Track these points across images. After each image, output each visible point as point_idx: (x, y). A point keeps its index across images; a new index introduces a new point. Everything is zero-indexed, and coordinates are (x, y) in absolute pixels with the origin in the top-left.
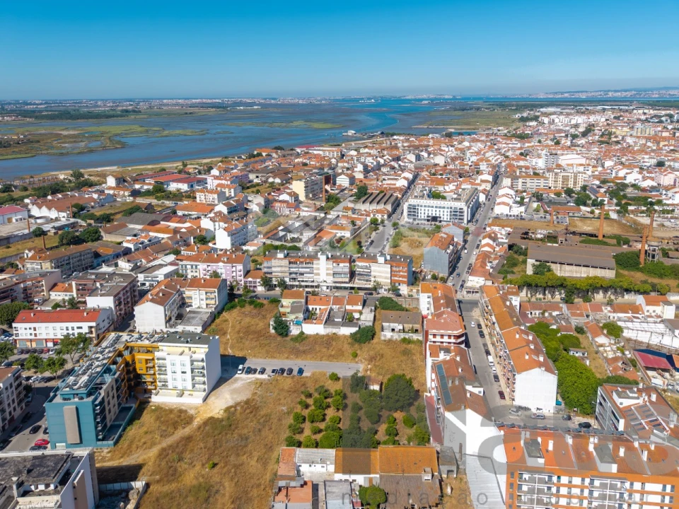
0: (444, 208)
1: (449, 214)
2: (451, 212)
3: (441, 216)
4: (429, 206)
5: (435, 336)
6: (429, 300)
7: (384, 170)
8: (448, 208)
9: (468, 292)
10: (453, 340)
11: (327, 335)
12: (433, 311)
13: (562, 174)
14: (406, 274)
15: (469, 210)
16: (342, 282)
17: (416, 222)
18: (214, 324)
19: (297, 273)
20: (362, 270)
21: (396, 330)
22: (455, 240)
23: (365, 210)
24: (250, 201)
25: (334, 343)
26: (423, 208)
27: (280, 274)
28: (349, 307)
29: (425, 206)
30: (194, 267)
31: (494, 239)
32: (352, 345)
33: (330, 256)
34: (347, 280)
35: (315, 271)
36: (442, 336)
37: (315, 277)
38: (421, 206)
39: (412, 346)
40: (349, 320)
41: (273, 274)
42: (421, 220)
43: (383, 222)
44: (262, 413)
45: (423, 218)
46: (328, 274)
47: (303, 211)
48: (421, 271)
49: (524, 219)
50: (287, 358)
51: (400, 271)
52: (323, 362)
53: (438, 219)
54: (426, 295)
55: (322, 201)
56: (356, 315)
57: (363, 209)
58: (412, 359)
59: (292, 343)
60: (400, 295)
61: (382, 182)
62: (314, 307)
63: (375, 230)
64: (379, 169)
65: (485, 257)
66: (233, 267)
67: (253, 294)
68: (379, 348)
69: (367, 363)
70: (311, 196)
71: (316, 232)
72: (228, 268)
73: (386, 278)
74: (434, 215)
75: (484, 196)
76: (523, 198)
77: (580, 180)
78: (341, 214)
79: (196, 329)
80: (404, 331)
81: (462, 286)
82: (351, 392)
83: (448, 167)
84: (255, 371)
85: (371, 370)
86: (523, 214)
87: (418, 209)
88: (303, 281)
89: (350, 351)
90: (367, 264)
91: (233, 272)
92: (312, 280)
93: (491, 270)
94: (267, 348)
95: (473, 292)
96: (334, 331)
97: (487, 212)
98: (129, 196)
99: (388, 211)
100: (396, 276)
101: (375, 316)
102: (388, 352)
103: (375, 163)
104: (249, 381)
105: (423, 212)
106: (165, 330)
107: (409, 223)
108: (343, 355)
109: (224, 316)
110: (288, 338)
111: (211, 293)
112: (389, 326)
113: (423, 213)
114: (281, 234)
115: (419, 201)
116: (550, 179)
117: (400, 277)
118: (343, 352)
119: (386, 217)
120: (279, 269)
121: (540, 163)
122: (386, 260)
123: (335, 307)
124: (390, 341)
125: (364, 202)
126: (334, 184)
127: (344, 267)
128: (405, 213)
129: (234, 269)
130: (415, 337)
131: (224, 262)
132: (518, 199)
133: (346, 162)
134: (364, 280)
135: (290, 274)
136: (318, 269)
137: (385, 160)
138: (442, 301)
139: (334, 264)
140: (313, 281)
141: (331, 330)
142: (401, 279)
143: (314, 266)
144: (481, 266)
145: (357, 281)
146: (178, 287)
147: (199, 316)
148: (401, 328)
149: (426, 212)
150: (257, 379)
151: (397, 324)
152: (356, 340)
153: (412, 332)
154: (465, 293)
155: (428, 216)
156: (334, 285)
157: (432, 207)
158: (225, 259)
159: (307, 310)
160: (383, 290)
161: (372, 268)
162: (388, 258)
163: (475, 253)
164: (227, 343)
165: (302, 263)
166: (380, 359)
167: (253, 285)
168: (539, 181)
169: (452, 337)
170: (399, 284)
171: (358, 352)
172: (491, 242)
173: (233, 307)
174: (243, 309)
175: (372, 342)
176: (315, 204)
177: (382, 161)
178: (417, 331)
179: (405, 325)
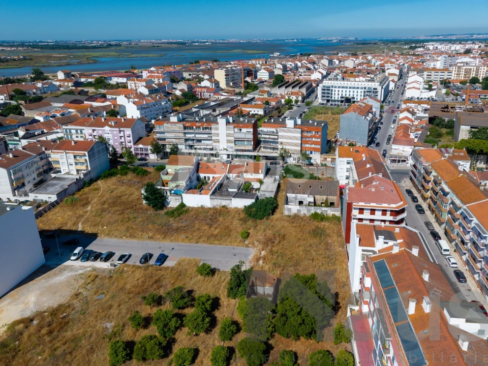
0: (358, 88)
1: (363, 94)
2: (364, 92)
3: (355, 96)
4: (343, 87)
5: (361, 211)
6: (348, 166)
7: (301, 70)
8: (362, 88)
9: (394, 161)
10: (389, 217)
11: (214, 209)
12: (356, 178)
13: (464, 68)
14: (319, 140)
15: (383, 90)
16: (245, 151)
17: (329, 104)
18: (81, 193)
19: (193, 140)
20: (268, 136)
21: (304, 203)
22: (374, 110)
23: (281, 94)
24: (175, 89)
25: (221, 219)
26: (337, 89)
27: (174, 141)
28: (248, 176)
29: (339, 87)
30: (79, 131)
31: (413, 113)
32: (244, 221)
33: (231, 121)
34: (251, 148)
35: (213, 138)
36: (373, 211)
37: (214, 144)
38: (336, 87)
39: (325, 224)
40: (246, 190)
41: (167, 140)
42: (335, 101)
43: (297, 102)
44: (69, 334)
45: (336, 99)
46: (228, 141)
47: (222, 95)
48: (336, 141)
49: (436, 101)
50: (151, 238)
51: (312, 137)
52: (199, 244)
53: (352, 100)
54: (345, 160)
55: (241, 88)
56: (256, 185)
57: (279, 93)
58: (327, 244)
59: (165, 217)
60: (312, 164)
61: (298, 76)
62: (207, 175)
63: (289, 109)
64: (297, 70)
65: (406, 128)
66: (120, 131)
67: (144, 162)
68: (280, 226)
69: (260, 247)
70: (231, 84)
71: (229, 109)
72: (115, 132)
73: (296, 145)
74: (348, 96)
75: (394, 84)
76: (430, 86)
77: (482, 73)
78: (257, 96)
79: (50, 198)
80: (315, 204)
81: (384, 155)
82: (229, 296)
83: (357, 68)
84: (97, 256)
85: (264, 258)
86: (434, 97)
87: (332, 90)
88: (200, 149)
89: (240, 230)
90: (274, 130)
91: (121, 137)
92: (211, 147)
93: (416, 140)
94: (130, 224)
95: (399, 161)
96: (224, 203)
97: (398, 96)
98: (72, 86)
99: (303, 94)
100: (307, 143)
101: (279, 186)
102: (291, 231)
103: (293, 65)
104: (81, 272)
105: (337, 93)
106: (13, 199)
107: (323, 104)
108: (230, 236)
109: (98, 185)
110: (163, 212)
111: (81, 156)
112: (296, 198)
113: (336, 95)
114: (194, 110)
115: (333, 82)
116: (454, 72)
117: (312, 144)
118: (231, 230)
119: (300, 98)
120: (172, 135)
121: (439, 65)
122: (296, 124)
123: (232, 176)
124: (296, 217)
125: (279, 87)
126: (256, 77)
127: (247, 133)
128: (319, 96)
129: (122, 134)
130: (330, 212)
131: (111, 126)
132: (427, 86)
133: (269, 65)
134: (270, 148)
135: (186, 140)
136: (218, 135)
137: (302, 64)
138: (368, 166)
139: (236, 130)
140: (212, 149)
141: (219, 202)
142: (313, 146)
143: (213, 131)
144: (404, 136)
145: (262, 149)
146: (44, 149)
147: (62, 183)
148: (312, 200)
149: (340, 93)
150: (94, 269)
151: (306, 196)
152: (250, 215)
153: (327, 206)
154: (389, 161)
155: (342, 97)
156: (235, 153)
157: (347, 88)
158: (113, 124)
159: (198, 179)
160: (292, 158)
161: (280, 134)
162: (299, 121)
163: (392, 126)
164: (81, 216)
165: (199, 127)
166: (280, 242)
167: (144, 152)
168: (443, 74)
169: (389, 213)
170: (311, 153)
171: (251, 231)
172: (410, 116)
173: (111, 175)
174: (124, 177)
175: (271, 217)
176: (234, 91)
177: (299, 64)
178: (332, 204)
179: (317, 197)
